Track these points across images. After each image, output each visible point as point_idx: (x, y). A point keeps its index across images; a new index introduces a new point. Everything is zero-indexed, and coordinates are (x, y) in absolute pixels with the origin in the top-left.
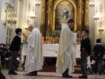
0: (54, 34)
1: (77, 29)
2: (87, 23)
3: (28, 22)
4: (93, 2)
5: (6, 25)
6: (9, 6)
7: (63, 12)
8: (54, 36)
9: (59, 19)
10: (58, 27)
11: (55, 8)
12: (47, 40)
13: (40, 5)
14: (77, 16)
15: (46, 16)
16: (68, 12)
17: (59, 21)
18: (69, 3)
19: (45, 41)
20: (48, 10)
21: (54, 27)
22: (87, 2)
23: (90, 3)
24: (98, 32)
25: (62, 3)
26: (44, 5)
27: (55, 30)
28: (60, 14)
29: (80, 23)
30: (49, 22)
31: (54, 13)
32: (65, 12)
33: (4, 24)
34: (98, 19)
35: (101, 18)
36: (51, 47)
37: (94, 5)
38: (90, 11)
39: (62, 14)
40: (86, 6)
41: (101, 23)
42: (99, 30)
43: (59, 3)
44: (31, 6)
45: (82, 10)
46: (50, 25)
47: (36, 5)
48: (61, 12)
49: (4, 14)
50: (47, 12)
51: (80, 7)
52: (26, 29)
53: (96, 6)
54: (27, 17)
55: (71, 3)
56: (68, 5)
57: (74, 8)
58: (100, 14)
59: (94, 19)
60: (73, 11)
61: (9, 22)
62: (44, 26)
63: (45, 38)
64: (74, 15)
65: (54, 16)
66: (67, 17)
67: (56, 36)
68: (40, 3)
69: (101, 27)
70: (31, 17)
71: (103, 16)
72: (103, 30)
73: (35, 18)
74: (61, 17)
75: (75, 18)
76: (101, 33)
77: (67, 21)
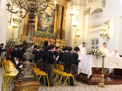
0: (37, 34)
2: (64, 28)
5: (10, 23)
9: (41, 21)
10: (39, 28)
14: (57, 21)
17: (41, 22)
21: (36, 28)
22: (65, 10)
27: (37, 30)
29: (60, 27)
34: (76, 26)
38: (67, 18)
39: (44, 17)
51: (60, 14)
55: (52, 9)
56: (50, 10)
62: (27, 25)
64: (54, 19)
65: (37, 17)
66: (48, 21)
74: (43, 19)
75: (55, 23)
76: (76, 38)
77: (48, 24)
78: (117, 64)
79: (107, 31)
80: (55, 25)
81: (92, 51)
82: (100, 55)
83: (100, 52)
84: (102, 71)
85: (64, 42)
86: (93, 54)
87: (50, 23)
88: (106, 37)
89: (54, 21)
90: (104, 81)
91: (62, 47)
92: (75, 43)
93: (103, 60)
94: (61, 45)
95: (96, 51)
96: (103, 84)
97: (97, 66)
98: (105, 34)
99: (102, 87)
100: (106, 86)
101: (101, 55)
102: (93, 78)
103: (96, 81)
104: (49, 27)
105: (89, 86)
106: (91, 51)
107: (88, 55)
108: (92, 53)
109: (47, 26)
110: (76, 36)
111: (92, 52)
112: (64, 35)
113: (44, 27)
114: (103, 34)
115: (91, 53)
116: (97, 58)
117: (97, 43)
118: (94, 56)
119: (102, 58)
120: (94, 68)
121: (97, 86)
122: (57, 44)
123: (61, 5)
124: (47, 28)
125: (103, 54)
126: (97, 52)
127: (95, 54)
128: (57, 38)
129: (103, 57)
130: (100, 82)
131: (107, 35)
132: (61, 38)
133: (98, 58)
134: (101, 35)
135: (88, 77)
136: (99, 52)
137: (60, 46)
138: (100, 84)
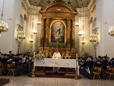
0: (50, 45)
1: (67, 41)
2: (74, 37)
3: (32, 36)
4: (78, 23)
6: (19, 27)
7: (57, 29)
8: (50, 47)
9: (54, 34)
11: (51, 26)
12: (46, 49)
13: (40, 24)
14: (67, 32)
15: (44, 31)
16: (60, 30)
18: (61, 23)
19: (44, 50)
20: (46, 28)
21: (50, 40)
22: (74, 23)
23: (76, 24)
24: (81, 44)
25: (56, 23)
26: (43, 24)
27: (51, 42)
28: (55, 31)
29: (69, 37)
30: (46, 36)
31: (50, 30)
32: (58, 29)
33: (16, 40)
34: (81, 35)
35: (83, 34)
36: (53, 61)
37: (78, 25)
38: (75, 29)
39: (56, 31)
40: (73, 25)
41: (83, 38)
42: (82, 43)
43: (54, 23)
44: (34, 25)
45: (70, 28)
46: (47, 39)
47: (38, 24)
48: (55, 30)
49: (16, 32)
50: (45, 29)
51: (68, 26)
52: (30, 41)
53: (80, 26)
54: (31, 32)
55: (62, 23)
56: (61, 24)
57: (64, 27)
58: (83, 32)
59: (79, 35)
60: (64, 28)
61: (20, 38)
62: (43, 39)
63: (44, 48)
64: (64, 31)
65: (50, 32)
66: (60, 33)
67: (52, 47)
68: (40, 23)
69: (83, 40)
70: (34, 33)
71: (85, 33)
72: (85, 43)
73: (36, 33)
74: (55, 32)
75: (65, 34)
76: (83, 45)
77: (59, 36)
78: (56, 64)
80: (65, 36)
85: (74, 49)
87: (61, 34)
89: (64, 33)
98: (93, 40)
104: (60, 38)
109: (59, 38)
112: (74, 44)
113: (57, 39)
122: (66, 51)
123: (68, 19)
124: (59, 39)
134: (91, 41)
137: (69, 53)
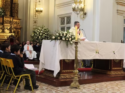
41: (39, 1)
76: (36, 14)
78: (96, 52)
79: (83, 3)
81: (60, 34)
82: (71, 41)
83: (72, 36)
84: (75, 65)
85: (18, 21)
86: (61, 39)
88: (82, 13)
90: (78, 79)
91: (15, 30)
92: (35, 22)
93: (76, 47)
94: (13, 27)
95: (65, 35)
96: (78, 83)
97: (67, 57)
98: (80, 8)
99: (76, 88)
100: (81, 86)
101: (73, 40)
102: (62, 76)
103: (67, 80)
105: (56, 88)
106: (58, 34)
107: (54, 41)
108: (59, 38)
110: (37, 11)
111: (59, 36)
112: (17, 11)
114: (76, 8)
115: (57, 37)
116: (67, 45)
117: (69, 22)
118: (62, 42)
119: (74, 45)
120: (64, 60)
121: (68, 87)
122: (5, 24)
125: (76, 39)
126: (68, 36)
127: (64, 39)
128: (5, 15)
129: (76, 43)
130: (72, 81)
131: (82, 10)
132: (12, 16)
133: (69, 45)
134: (74, 9)
135: (55, 75)
136: (70, 36)
137: (11, 27)
138: (72, 84)
